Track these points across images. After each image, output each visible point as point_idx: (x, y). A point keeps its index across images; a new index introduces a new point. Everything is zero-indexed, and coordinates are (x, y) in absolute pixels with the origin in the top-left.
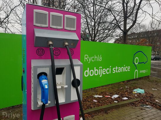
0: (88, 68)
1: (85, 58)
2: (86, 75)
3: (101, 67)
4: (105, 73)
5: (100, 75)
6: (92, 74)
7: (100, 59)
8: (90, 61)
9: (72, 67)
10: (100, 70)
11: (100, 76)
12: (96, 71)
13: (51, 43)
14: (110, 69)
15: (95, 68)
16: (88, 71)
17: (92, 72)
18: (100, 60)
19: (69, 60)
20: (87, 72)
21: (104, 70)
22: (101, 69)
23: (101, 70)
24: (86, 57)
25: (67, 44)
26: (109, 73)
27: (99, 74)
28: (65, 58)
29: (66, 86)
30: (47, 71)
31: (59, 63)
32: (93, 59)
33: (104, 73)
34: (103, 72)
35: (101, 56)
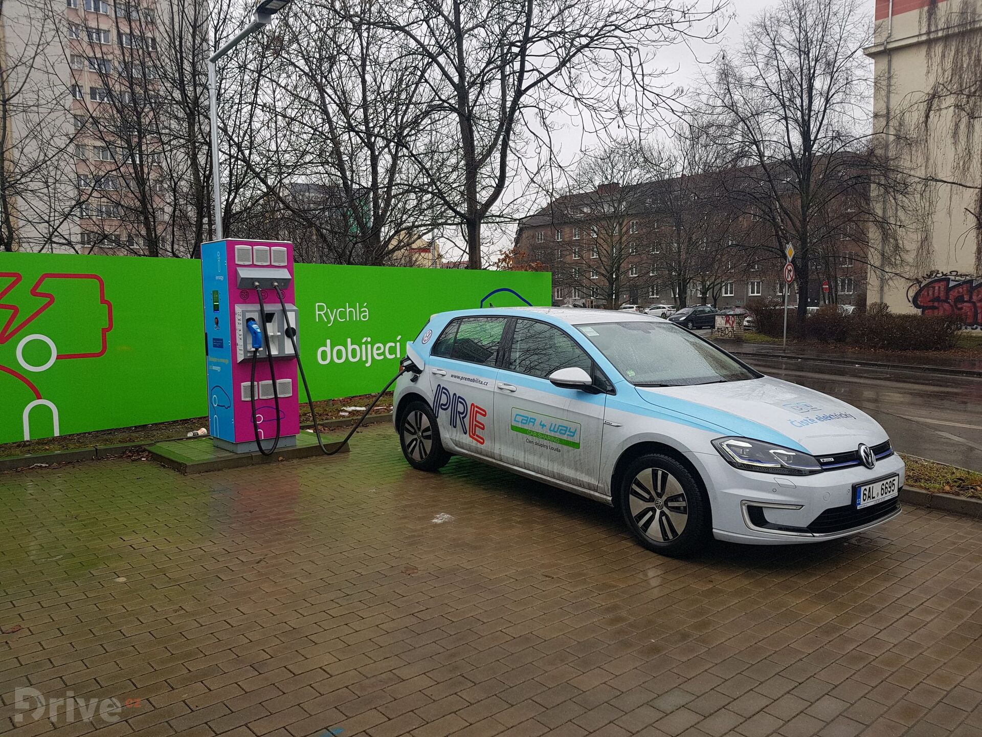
0: (328, 341)
1: (317, 313)
2: (324, 358)
3: (369, 339)
4: (382, 357)
5: (366, 361)
6: (339, 357)
7: (362, 314)
8: (332, 319)
9: (284, 312)
10: (364, 346)
11: (367, 365)
12: (354, 351)
13: (257, 284)
14: (398, 344)
15: (349, 340)
16: (328, 349)
17: (339, 352)
18: (364, 317)
19: (280, 305)
20: (324, 353)
21: (378, 348)
22: (366, 343)
23: (369, 346)
24: (321, 308)
25: (276, 284)
26: (394, 356)
27: (364, 359)
28: (275, 302)
29: (279, 334)
30: (256, 316)
31: (269, 308)
32: (343, 315)
33: (378, 354)
34: (375, 352)
35: (365, 307)
